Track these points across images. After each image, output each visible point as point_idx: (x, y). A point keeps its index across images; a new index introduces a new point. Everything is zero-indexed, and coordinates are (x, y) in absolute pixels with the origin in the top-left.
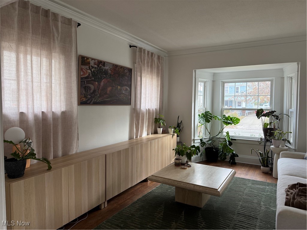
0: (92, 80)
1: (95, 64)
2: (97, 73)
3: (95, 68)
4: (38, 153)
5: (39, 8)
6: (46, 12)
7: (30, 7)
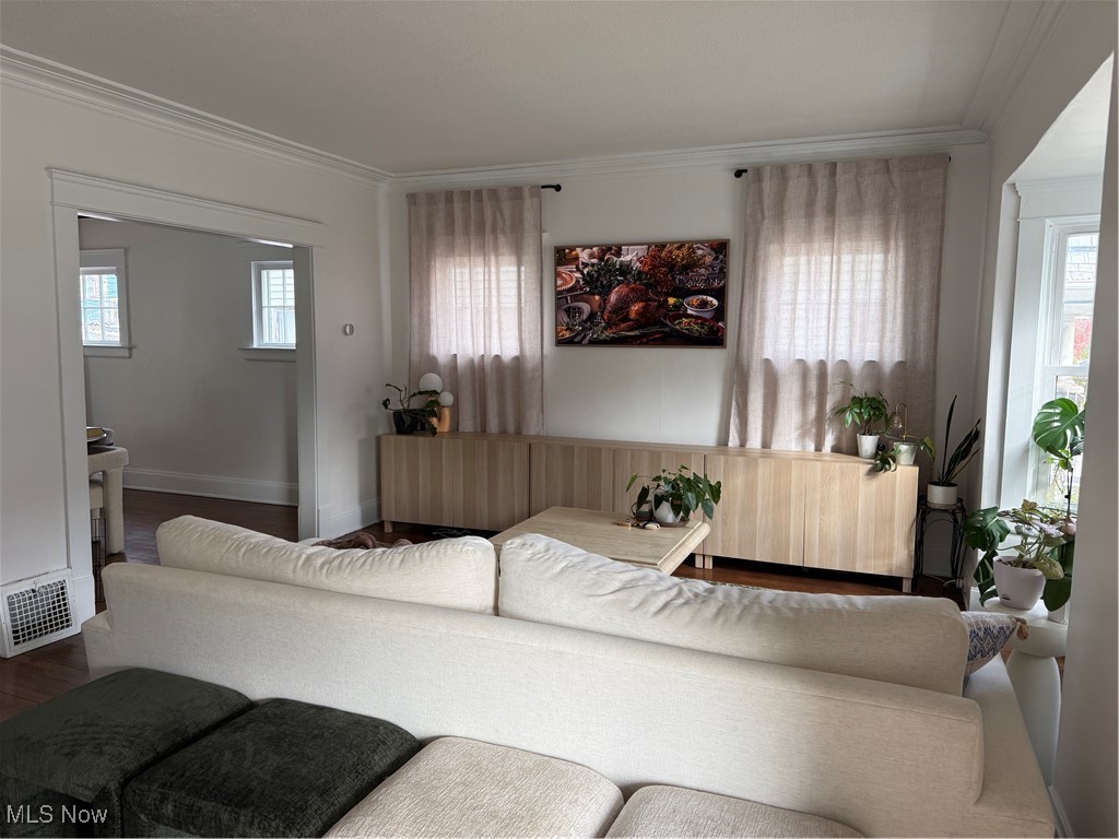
0: (586, 293)
1: (592, 256)
2: (599, 275)
3: (593, 265)
4: (475, 418)
5: (469, 192)
6: (479, 193)
7: (456, 198)
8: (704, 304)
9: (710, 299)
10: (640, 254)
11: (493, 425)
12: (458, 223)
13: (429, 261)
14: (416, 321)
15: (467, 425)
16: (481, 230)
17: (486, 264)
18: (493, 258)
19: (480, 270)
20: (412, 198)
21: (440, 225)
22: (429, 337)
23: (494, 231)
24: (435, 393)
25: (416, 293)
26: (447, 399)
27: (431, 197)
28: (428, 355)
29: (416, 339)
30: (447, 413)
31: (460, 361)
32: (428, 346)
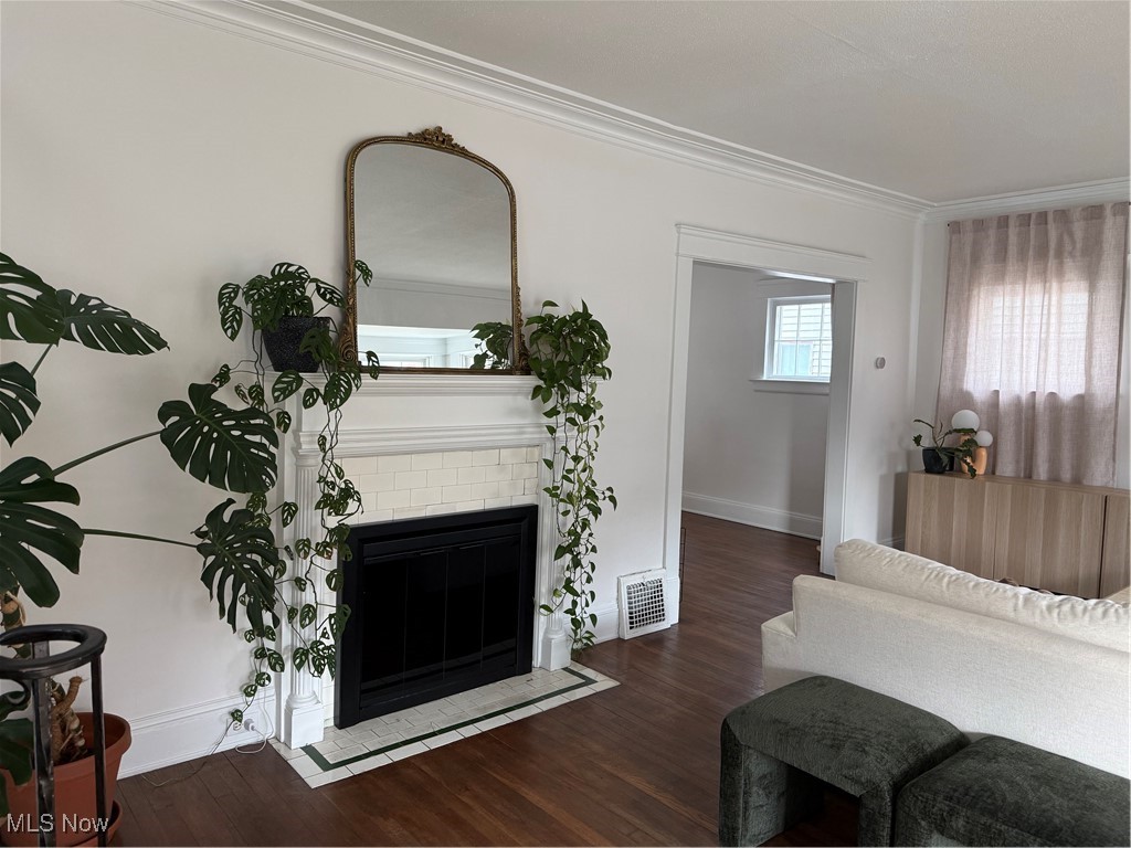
4: (1018, 462)
5: (1030, 215)
6: (1043, 216)
7: (1012, 222)
11: (1042, 471)
12: (1013, 249)
13: (970, 290)
14: (949, 353)
15: (1007, 467)
16: (1042, 253)
17: (1046, 291)
18: (1055, 285)
19: (1037, 299)
20: (955, 227)
21: (989, 251)
22: (964, 371)
23: (1059, 255)
24: (972, 431)
25: (952, 325)
26: (985, 438)
27: (980, 224)
28: (961, 390)
29: (948, 372)
30: (984, 453)
31: (1004, 399)
32: (962, 381)
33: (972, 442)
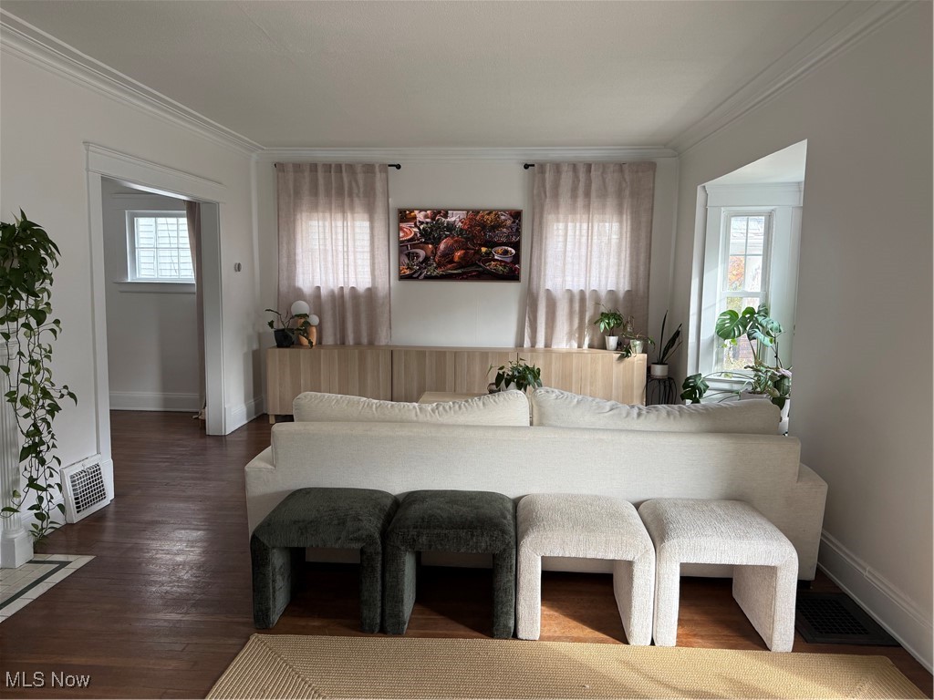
0: (422, 242)
1: (426, 217)
2: (432, 230)
3: (427, 223)
4: (335, 335)
5: (330, 165)
6: (339, 167)
7: (320, 169)
8: (506, 252)
9: (510, 249)
10: (462, 217)
11: (350, 340)
12: (321, 188)
13: (295, 215)
14: (284, 260)
15: (329, 339)
16: (340, 193)
17: (344, 219)
18: (349, 215)
19: (340, 224)
20: (279, 167)
21: (306, 187)
22: (295, 273)
23: (351, 195)
24: (306, 316)
25: (284, 240)
27: (298, 167)
28: (294, 286)
29: (284, 274)
30: (314, 330)
31: (324, 292)
32: (294, 280)
33: (307, 324)
